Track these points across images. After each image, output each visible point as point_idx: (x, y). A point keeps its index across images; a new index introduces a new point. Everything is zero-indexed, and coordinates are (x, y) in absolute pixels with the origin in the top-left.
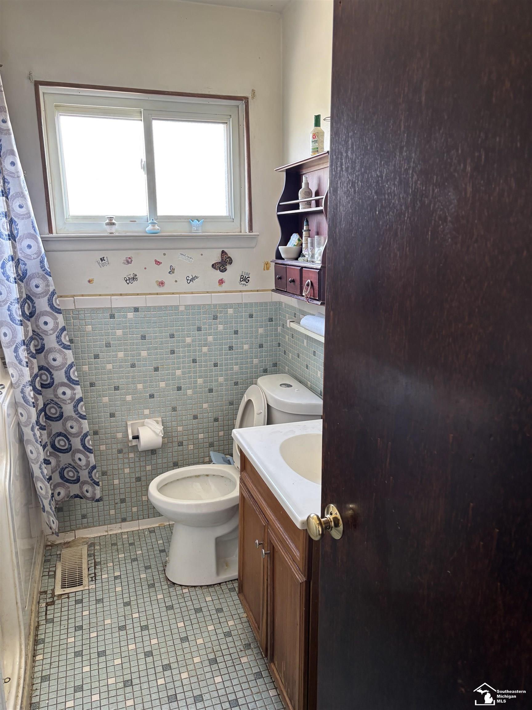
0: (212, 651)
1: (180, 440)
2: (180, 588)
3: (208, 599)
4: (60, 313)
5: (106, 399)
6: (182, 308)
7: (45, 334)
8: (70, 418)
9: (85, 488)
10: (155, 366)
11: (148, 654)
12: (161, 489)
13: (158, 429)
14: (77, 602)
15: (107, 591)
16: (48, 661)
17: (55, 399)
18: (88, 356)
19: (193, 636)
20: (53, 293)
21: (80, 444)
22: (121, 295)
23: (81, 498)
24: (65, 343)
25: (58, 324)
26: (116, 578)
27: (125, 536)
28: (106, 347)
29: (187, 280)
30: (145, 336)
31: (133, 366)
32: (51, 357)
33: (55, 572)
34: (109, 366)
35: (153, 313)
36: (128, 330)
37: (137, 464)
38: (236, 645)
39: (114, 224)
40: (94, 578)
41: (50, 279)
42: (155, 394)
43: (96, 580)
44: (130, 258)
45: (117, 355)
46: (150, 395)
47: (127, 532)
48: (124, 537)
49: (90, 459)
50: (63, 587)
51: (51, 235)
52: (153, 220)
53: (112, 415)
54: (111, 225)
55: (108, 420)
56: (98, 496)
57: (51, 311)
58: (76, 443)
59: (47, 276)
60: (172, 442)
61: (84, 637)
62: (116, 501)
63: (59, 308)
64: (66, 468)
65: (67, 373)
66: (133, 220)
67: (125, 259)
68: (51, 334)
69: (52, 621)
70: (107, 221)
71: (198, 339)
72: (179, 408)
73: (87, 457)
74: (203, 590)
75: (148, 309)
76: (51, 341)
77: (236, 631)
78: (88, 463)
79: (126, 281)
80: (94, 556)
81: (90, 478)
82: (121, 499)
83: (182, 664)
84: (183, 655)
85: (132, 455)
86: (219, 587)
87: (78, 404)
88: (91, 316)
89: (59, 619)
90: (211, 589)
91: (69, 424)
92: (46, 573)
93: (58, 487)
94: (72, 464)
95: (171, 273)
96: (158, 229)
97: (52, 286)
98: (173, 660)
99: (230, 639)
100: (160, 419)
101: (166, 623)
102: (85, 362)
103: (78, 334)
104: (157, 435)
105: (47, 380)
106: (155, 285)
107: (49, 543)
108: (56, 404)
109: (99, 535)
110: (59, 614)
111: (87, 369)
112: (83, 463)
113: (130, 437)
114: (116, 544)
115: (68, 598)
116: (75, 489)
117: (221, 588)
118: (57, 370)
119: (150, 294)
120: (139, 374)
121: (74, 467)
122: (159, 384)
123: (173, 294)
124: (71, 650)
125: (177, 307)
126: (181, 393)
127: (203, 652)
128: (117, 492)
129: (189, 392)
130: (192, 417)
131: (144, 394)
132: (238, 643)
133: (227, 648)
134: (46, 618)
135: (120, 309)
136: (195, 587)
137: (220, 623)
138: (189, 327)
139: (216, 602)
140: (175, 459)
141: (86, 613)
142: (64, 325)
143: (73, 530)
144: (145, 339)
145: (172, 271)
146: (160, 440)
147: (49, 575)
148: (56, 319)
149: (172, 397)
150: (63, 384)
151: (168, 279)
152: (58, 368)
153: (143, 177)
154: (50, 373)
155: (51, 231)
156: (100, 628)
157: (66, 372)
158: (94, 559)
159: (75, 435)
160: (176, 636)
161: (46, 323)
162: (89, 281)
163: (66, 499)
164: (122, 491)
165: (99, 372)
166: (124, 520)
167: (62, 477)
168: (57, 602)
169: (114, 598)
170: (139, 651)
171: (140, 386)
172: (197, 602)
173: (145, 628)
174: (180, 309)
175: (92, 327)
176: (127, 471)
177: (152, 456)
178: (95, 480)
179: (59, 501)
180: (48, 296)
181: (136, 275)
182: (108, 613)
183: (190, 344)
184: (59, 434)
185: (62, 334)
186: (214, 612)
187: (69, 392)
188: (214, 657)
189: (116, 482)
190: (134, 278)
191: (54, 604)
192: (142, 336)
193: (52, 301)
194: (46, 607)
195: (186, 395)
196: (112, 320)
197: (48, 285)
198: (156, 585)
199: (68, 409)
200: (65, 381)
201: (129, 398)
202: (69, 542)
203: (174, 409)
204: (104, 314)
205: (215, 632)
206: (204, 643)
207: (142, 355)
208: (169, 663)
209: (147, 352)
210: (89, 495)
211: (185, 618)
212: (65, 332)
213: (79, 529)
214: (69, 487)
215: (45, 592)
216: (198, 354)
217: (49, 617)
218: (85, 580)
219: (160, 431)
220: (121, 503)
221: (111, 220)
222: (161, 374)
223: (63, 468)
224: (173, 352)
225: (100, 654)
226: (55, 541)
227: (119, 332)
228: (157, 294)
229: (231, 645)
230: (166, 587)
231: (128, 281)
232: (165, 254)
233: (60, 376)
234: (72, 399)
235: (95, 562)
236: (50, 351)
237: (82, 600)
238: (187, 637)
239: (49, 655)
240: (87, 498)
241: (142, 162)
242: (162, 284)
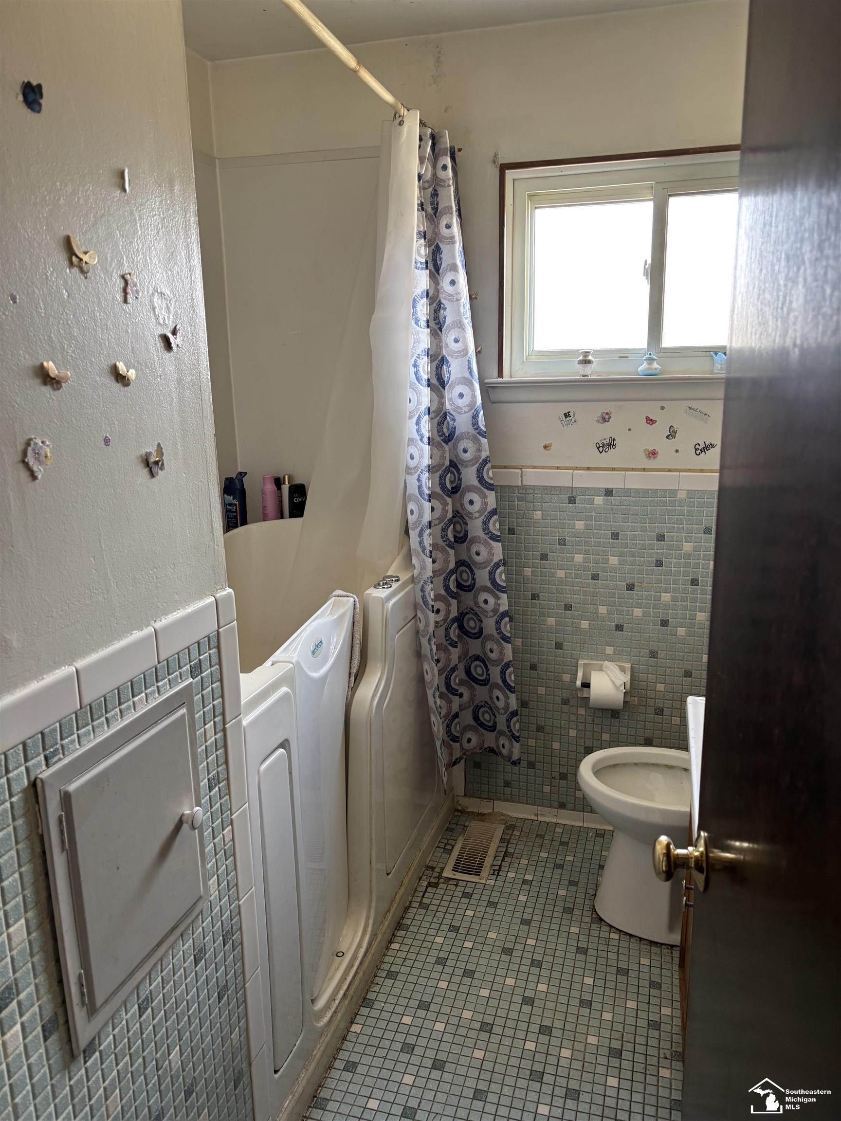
0: (620, 1039)
1: (659, 705)
2: (608, 929)
3: (645, 961)
4: (492, 490)
5: (551, 621)
6: (681, 495)
7: (470, 517)
8: (490, 637)
9: (503, 740)
10: (629, 582)
11: (528, 1001)
12: (599, 771)
13: (621, 680)
14: (465, 895)
15: (506, 895)
16: (404, 955)
17: (475, 608)
18: (533, 554)
19: (600, 1005)
20: (485, 462)
21: (499, 676)
22: (588, 469)
23: (497, 755)
24: (494, 532)
25: (486, 504)
26: (524, 882)
27: (559, 830)
28: (559, 544)
29: (696, 450)
30: (618, 533)
31: (595, 577)
32: (474, 549)
33: (453, 847)
34: (561, 574)
35: (633, 499)
36: (593, 522)
37: (589, 727)
38: (661, 1047)
39: (589, 362)
40: (497, 872)
41: (484, 441)
42: (625, 625)
43: (498, 875)
44: (607, 414)
45: (573, 558)
46: (617, 626)
47: (565, 825)
48: (557, 830)
49: (509, 701)
50: (455, 869)
51: (500, 380)
52: (650, 354)
53: (558, 646)
54: (586, 363)
55: (551, 652)
56: (515, 757)
57: (479, 485)
58: (495, 673)
59: (480, 438)
60: (645, 706)
61: (456, 943)
62: (554, 774)
63: (492, 482)
64: (482, 706)
65: (492, 574)
66: (623, 355)
67: (599, 414)
68: (476, 518)
69: (426, 907)
70: (581, 358)
71: (705, 546)
72: (661, 654)
73: (507, 697)
74: (642, 946)
75: (627, 492)
76: (475, 528)
77: (670, 1027)
78: (507, 705)
79: (598, 448)
80: (508, 843)
81: (508, 728)
82: (560, 774)
83: (568, 1036)
84: (574, 1025)
85: (582, 711)
86: (669, 951)
87: (502, 620)
88: (542, 497)
89: (435, 908)
90: (654, 949)
91: (489, 645)
92: (442, 845)
93: (469, 730)
94: (489, 702)
95: (670, 437)
96: (656, 369)
97: (485, 451)
98: (558, 1024)
99: (656, 1033)
100: (628, 665)
101: (568, 969)
102: (528, 563)
103: (522, 522)
104: (617, 688)
105: (467, 581)
106: (643, 455)
107: (460, 808)
108: (476, 614)
109: (526, 816)
110: (438, 902)
111: (530, 574)
112: (501, 704)
113: (579, 683)
114: (542, 837)
115: (456, 885)
116: (490, 739)
117: (672, 953)
118: (479, 568)
119: (633, 470)
120: (603, 590)
121: (490, 708)
122: (633, 611)
123: (670, 470)
124: (434, 953)
125: (674, 492)
126: (667, 630)
127: (606, 1033)
128: (556, 760)
129: (681, 631)
130: (681, 672)
131: (609, 623)
132: (665, 1045)
133: (645, 1043)
134: (421, 900)
135: (585, 491)
136: (631, 935)
137: (649, 1003)
138: (691, 526)
139: (656, 971)
140: (648, 734)
141: (470, 913)
142: (495, 507)
143: (491, 799)
144: (618, 539)
145: (672, 434)
146: (621, 697)
147: (444, 848)
148: (484, 497)
149: (652, 635)
150: (485, 589)
151: (665, 447)
152: (482, 566)
153: (644, 288)
154: (472, 571)
155: (500, 374)
156: (480, 940)
157: (490, 573)
158: (507, 847)
159: (496, 663)
160: (575, 994)
161: (471, 502)
162: (545, 447)
163: (478, 751)
164: (564, 761)
165: (546, 580)
166: (562, 806)
167: (476, 718)
168: (441, 885)
169: (512, 908)
170: (519, 991)
171: (603, 610)
172: (625, 958)
173: (536, 964)
174: (679, 496)
175: (542, 514)
176: (573, 733)
177: (613, 720)
178: (514, 732)
179: (468, 751)
180: (477, 465)
181: (614, 440)
182: (498, 923)
183: (690, 555)
184: (477, 658)
185: (490, 519)
186: (646, 984)
187: (492, 600)
188: (620, 1048)
189: (556, 745)
190: (611, 444)
191: (437, 887)
192: (613, 534)
193: (483, 472)
194: (427, 887)
195: (676, 635)
196: (571, 505)
197: (479, 450)
198: (576, 912)
199: (489, 624)
200: (489, 584)
201: (585, 624)
202: (484, 814)
203: (653, 654)
204: (561, 496)
205: (635, 1012)
206: (613, 1022)
207: (610, 562)
208: (551, 1025)
209: (619, 560)
210: (505, 752)
211: (598, 975)
212: (496, 517)
213: (499, 800)
214: (483, 735)
215: (433, 869)
216: (703, 572)
217: (425, 901)
218: (486, 871)
219: (622, 682)
220: (561, 779)
221: (586, 356)
222: (637, 595)
223: (478, 706)
224: (659, 563)
225: (468, 973)
226: (467, 807)
227: (580, 525)
228: (644, 470)
229: (653, 1042)
230: (588, 920)
231: (601, 449)
232: (662, 408)
233: (482, 577)
234: (495, 611)
235: (506, 851)
236: (474, 540)
237: (472, 894)
238: (591, 1002)
239: (406, 948)
240: (503, 756)
241: (646, 264)
242: (653, 454)
